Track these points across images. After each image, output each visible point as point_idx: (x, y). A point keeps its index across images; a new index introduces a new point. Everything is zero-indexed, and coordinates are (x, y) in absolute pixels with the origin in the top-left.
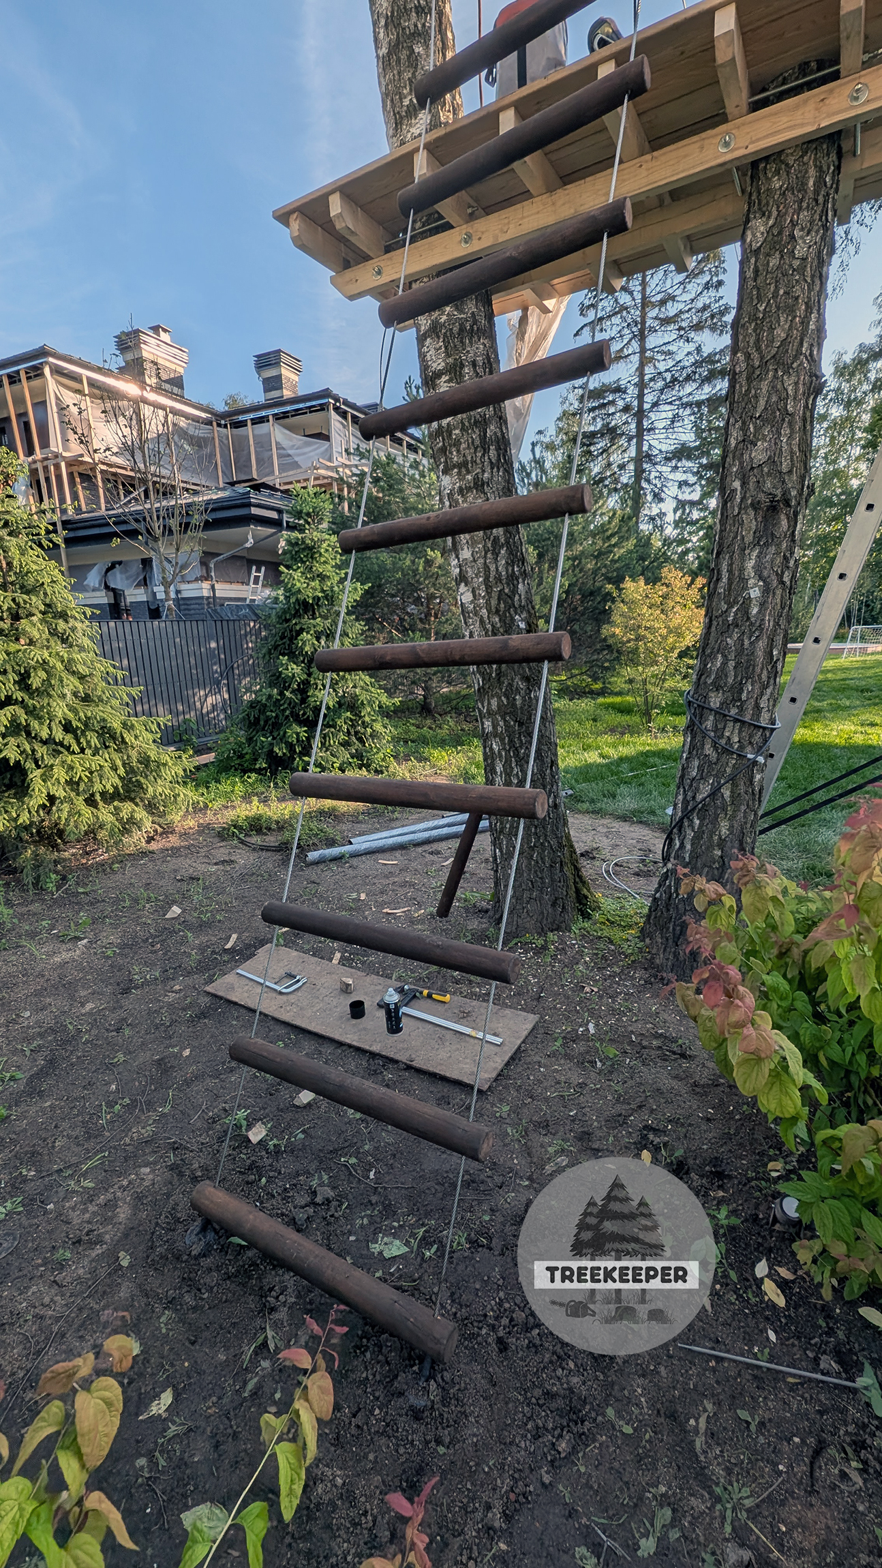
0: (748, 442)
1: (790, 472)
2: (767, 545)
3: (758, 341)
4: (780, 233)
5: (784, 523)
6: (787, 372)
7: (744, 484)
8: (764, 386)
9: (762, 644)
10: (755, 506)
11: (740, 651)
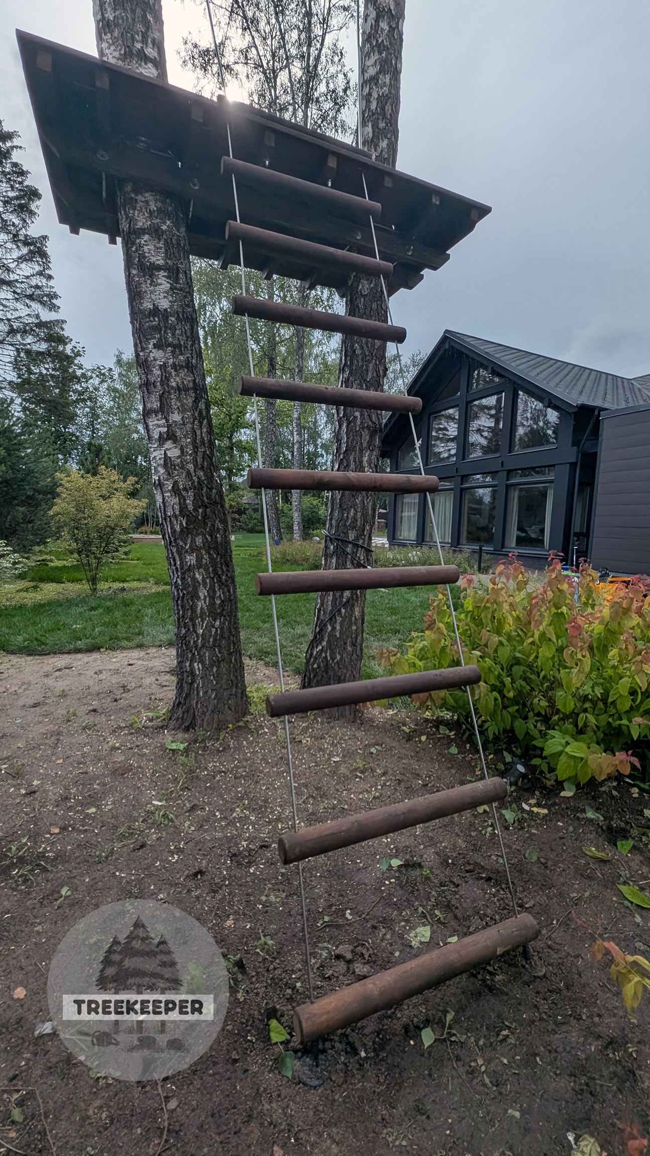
2: (372, 450)
4: (376, 293)
5: (378, 440)
6: (380, 363)
7: (361, 414)
8: (371, 366)
11: (363, 507)
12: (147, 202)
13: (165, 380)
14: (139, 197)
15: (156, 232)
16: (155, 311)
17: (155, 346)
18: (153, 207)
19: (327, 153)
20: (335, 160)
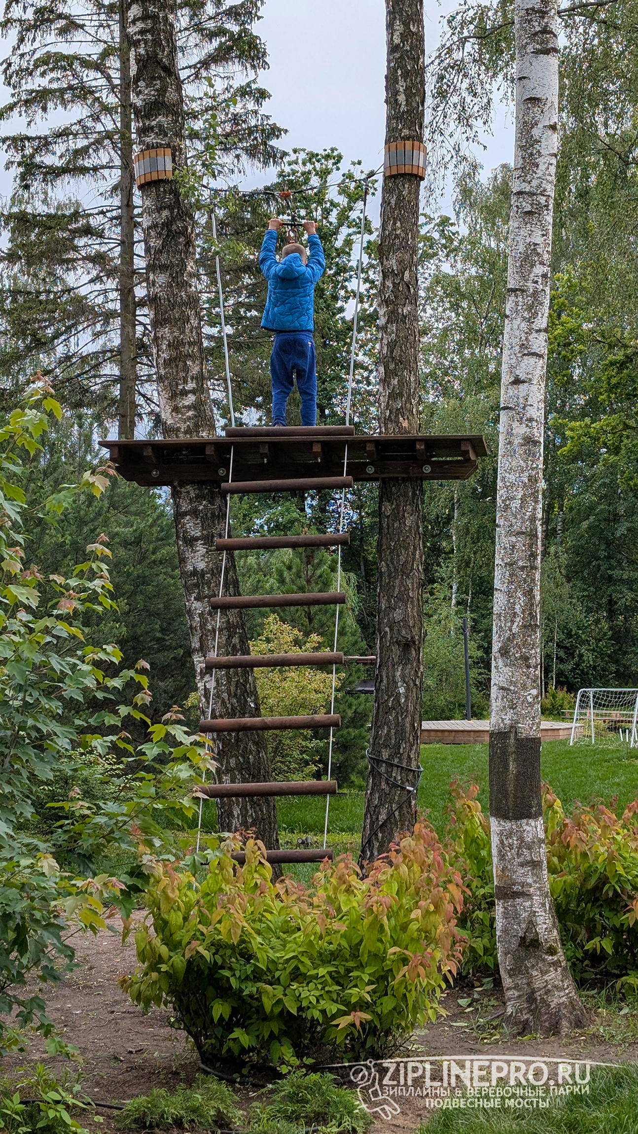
0: (391, 608)
1: (414, 626)
2: (406, 664)
3: (392, 559)
4: (398, 513)
5: (414, 652)
6: (408, 577)
7: (391, 630)
8: (397, 582)
9: (408, 720)
10: (398, 643)
11: (397, 724)
12: (188, 492)
13: (203, 625)
14: (183, 490)
15: (195, 513)
16: (195, 573)
17: (195, 599)
18: (192, 495)
19: (311, 443)
20: (319, 446)
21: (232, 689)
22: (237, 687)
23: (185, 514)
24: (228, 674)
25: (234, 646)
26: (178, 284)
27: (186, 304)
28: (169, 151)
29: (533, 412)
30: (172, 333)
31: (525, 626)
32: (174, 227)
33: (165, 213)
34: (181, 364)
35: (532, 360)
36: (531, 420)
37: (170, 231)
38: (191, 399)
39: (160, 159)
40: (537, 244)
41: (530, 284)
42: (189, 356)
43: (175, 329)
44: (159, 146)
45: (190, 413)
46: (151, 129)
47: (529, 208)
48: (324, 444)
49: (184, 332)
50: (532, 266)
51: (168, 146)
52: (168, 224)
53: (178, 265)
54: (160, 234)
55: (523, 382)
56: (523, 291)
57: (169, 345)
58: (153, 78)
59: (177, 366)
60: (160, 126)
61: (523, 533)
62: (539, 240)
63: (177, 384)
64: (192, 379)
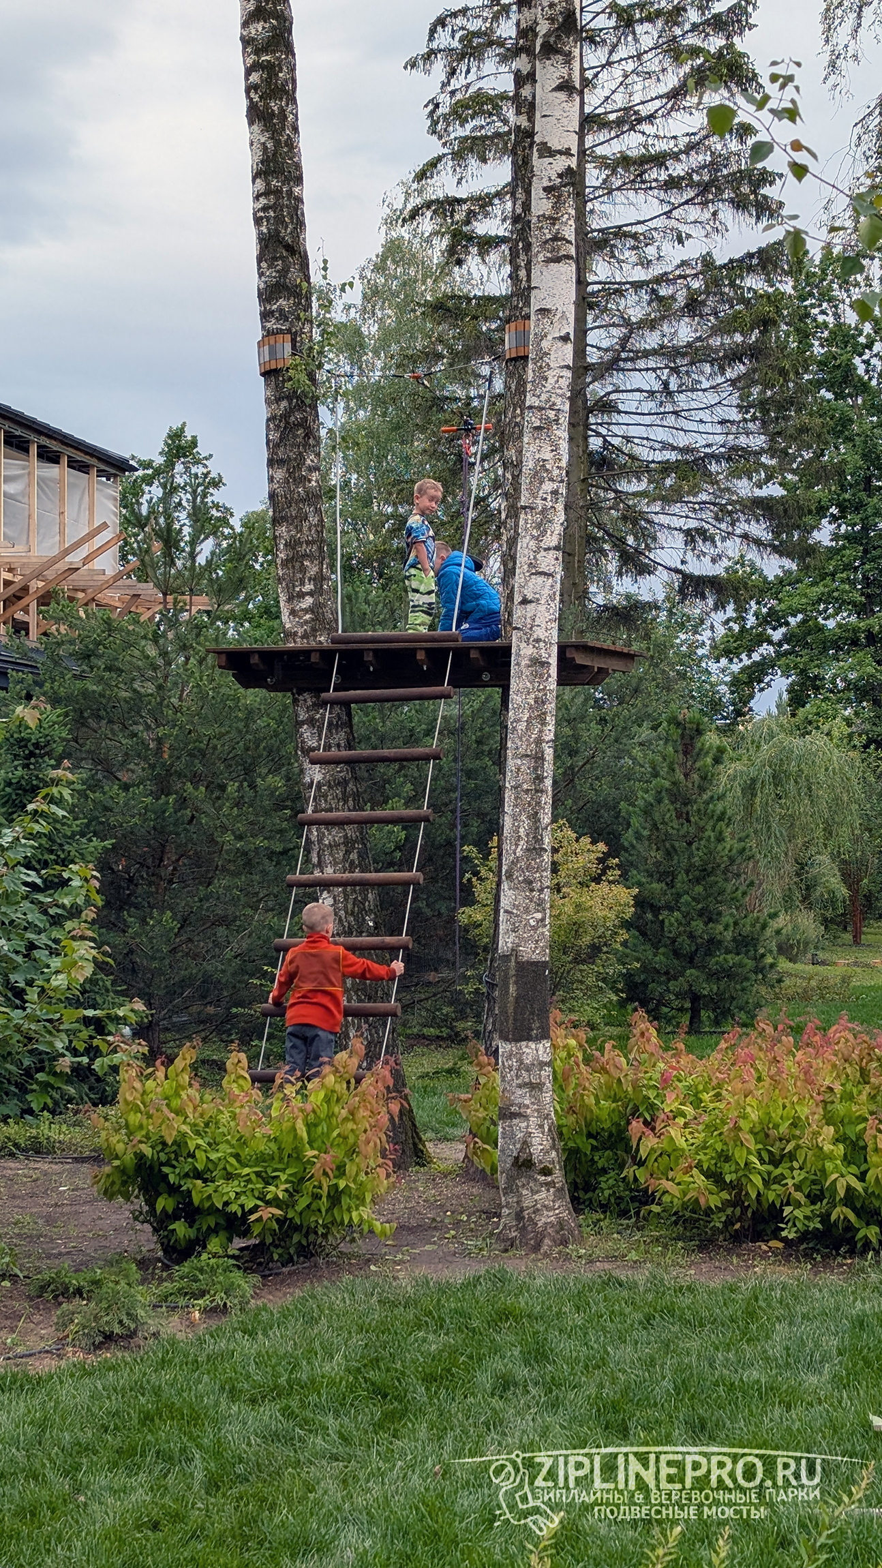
18: (309, 702)
19: (415, 650)
20: (423, 652)
21: (350, 906)
22: (354, 904)
23: (303, 723)
24: (344, 892)
25: (352, 863)
26: (295, 480)
27: (303, 501)
28: (288, 337)
29: (540, 633)
30: (289, 531)
31: (528, 850)
32: (292, 419)
33: (284, 404)
34: (297, 565)
35: (540, 580)
36: (538, 640)
37: (287, 423)
38: (309, 601)
39: (279, 346)
40: (544, 461)
41: (539, 501)
42: (305, 556)
43: (291, 527)
44: (280, 332)
45: (308, 617)
46: (272, 313)
47: (538, 424)
48: (427, 650)
49: (301, 531)
50: (541, 483)
51: (289, 331)
52: (286, 416)
53: (295, 459)
54: (278, 426)
55: (531, 602)
56: (532, 508)
57: (286, 545)
58: (275, 259)
59: (293, 567)
60: (281, 310)
61: (527, 756)
62: (548, 455)
63: (294, 586)
64: (310, 579)
